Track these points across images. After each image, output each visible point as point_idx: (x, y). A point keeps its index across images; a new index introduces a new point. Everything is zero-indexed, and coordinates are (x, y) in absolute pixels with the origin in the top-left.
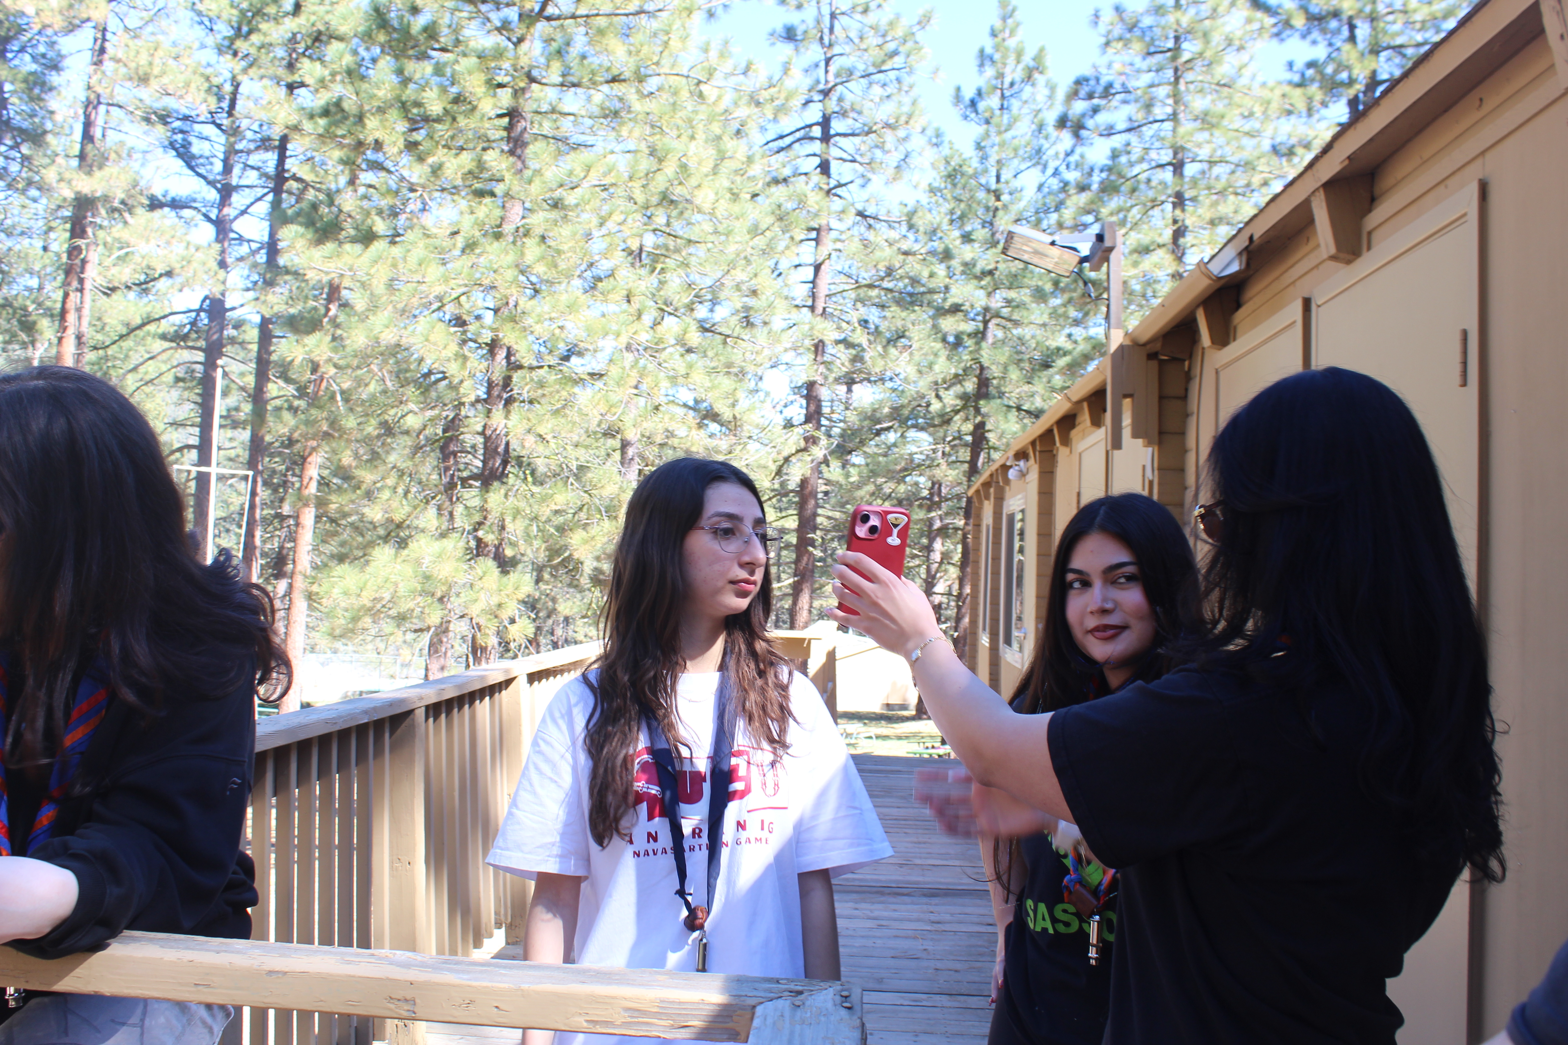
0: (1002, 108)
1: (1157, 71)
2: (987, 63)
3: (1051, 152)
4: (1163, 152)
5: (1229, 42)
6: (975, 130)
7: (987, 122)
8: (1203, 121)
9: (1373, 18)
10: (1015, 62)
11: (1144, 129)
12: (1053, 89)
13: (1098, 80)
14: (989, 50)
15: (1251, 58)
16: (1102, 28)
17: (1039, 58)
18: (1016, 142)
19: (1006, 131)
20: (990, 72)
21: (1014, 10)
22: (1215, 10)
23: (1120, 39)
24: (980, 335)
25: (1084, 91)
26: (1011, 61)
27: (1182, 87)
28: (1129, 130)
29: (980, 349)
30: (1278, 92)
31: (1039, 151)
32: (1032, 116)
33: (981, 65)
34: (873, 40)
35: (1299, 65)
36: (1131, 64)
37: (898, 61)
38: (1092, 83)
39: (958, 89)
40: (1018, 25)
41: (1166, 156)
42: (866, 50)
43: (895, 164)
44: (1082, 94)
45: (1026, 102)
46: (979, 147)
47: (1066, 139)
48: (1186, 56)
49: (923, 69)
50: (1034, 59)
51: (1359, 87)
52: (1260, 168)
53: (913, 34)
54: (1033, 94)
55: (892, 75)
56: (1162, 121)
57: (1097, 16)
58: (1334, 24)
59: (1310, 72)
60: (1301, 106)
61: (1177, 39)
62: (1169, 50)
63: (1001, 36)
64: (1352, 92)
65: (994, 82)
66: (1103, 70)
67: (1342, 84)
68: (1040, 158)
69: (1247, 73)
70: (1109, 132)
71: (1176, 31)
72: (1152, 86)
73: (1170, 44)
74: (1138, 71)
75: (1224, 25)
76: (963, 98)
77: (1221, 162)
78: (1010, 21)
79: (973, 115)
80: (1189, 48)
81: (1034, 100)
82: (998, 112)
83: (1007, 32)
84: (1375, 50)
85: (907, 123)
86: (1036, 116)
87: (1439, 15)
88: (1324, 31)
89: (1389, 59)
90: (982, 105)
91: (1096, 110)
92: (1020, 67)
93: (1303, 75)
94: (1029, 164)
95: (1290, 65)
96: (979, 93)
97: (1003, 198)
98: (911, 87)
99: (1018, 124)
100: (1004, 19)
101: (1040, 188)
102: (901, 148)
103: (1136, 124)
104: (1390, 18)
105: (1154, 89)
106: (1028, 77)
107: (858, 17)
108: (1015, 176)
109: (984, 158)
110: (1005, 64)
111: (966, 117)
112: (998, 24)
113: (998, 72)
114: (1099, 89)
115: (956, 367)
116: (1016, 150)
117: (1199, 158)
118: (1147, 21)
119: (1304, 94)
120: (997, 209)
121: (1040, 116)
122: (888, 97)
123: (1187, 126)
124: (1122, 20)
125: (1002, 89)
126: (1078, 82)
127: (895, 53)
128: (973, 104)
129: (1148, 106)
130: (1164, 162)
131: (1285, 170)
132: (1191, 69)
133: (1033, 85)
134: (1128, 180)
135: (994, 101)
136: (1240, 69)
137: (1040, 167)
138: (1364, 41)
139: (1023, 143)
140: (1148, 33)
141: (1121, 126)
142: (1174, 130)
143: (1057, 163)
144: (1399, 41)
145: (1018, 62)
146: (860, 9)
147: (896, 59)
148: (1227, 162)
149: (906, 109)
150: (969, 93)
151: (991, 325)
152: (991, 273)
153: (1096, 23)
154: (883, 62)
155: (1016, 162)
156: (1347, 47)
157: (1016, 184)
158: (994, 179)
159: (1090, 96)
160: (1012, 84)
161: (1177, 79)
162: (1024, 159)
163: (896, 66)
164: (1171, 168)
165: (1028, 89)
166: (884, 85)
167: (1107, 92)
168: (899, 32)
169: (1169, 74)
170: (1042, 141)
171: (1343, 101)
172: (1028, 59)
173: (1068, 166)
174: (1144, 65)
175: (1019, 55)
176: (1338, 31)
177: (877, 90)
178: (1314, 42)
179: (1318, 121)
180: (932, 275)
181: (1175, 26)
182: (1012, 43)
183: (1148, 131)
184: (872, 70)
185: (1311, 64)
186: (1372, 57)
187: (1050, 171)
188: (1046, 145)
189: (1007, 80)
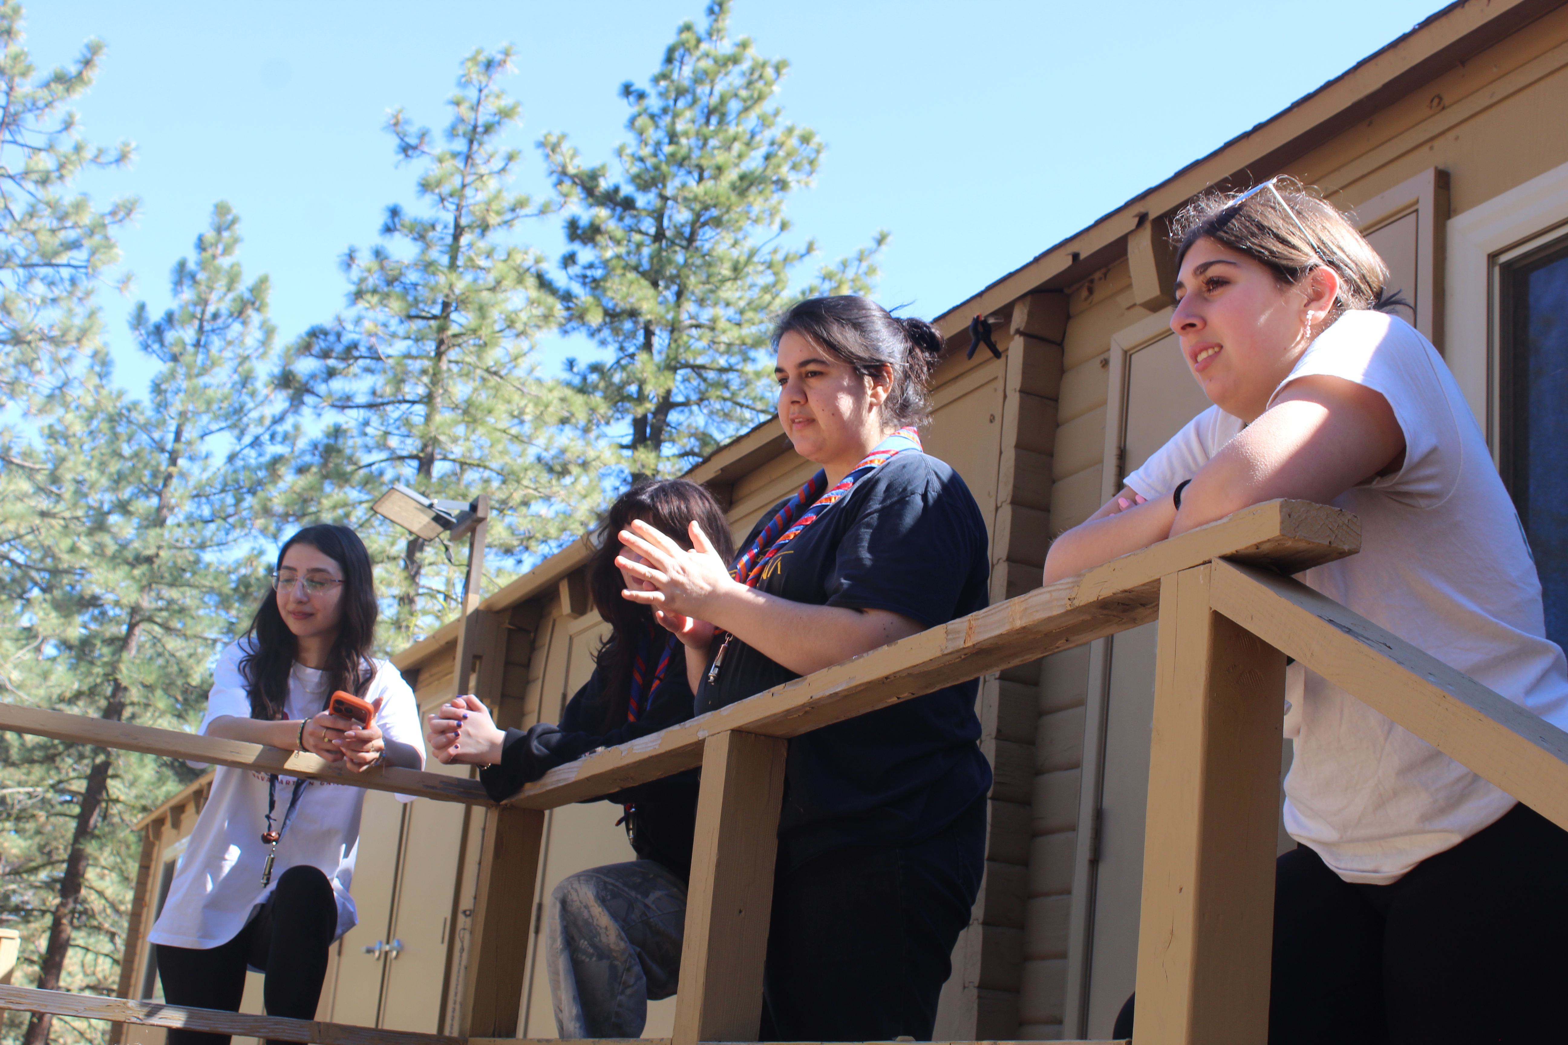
0: (197, 344)
1: (417, 340)
2: (187, 282)
3: (254, 415)
4: (409, 441)
5: (511, 324)
6: (156, 366)
7: (175, 358)
8: (466, 412)
9: (674, 328)
10: (224, 289)
11: (389, 408)
12: (269, 332)
13: (339, 336)
14: (191, 265)
15: (532, 349)
16: (355, 274)
17: (259, 288)
18: (210, 392)
19: (198, 375)
20: (188, 294)
21: (234, 222)
22: (499, 283)
23: (374, 291)
24: (121, 643)
25: (320, 345)
26: (221, 285)
27: (444, 365)
28: (370, 406)
29: (119, 661)
30: (557, 394)
31: (239, 411)
32: (236, 362)
33: (178, 284)
34: (46, 221)
35: (582, 365)
36: (385, 325)
37: (79, 256)
38: (332, 338)
39: (142, 307)
40: (236, 241)
41: (411, 446)
42: (34, 233)
43: (47, 392)
44: (316, 349)
45: (230, 343)
46: (157, 388)
47: (280, 402)
48: (454, 329)
49: (109, 274)
50: (251, 290)
51: (651, 406)
52: (525, 482)
53: (104, 226)
54: (241, 334)
55: (65, 273)
56: (413, 402)
57: (351, 257)
58: (628, 325)
59: (594, 377)
60: (581, 417)
61: (446, 305)
62: (435, 317)
63: (210, 252)
64: (640, 411)
65: (191, 308)
66: (349, 327)
67: (629, 398)
68: (240, 419)
69: (524, 364)
70: (344, 403)
71: (447, 296)
72: (408, 356)
73: (436, 310)
74: (394, 335)
75: (505, 301)
76: (147, 320)
77: (479, 466)
78: (226, 234)
79: (156, 346)
80: (460, 320)
81: (242, 342)
82: (191, 349)
83: (221, 247)
84: (672, 366)
85: (79, 340)
86: (241, 364)
87: (749, 341)
88: (616, 331)
89: (686, 380)
90: (170, 336)
91: (331, 373)
92: (230, 296)
93: (584, 379)
94: (223, 425)
95: (571, 364)
96: (170, 318)
97: (181, 462)
98: (88, 294)
99: (216, 370)
100: (219, 230)
101: (231, 458)
102: (60, 372)
103: (380, 400)
104: (694, 332)
105: (410, 362)
106: (240, 313)
107: (31, 186)
108: (202, 437)
109: (161, 406)
110: (211, 289)
111: (146, 347)
112: (210, 235)
113: (199, 297)
114: (339, 348)
115: (80, 681)
116: (209, 403)
117: (452, 457)
118: (412, 276)
119: (587, 403)
120: (169, 476)
121: (247, 366)
122: (54, 300)
123: (443, 416)
124: (382, 268)
125: (201, 321)
126: (315, 333)
127: (75, 245)
128: (158, 332)
129: (399, 381)
130: (405, 453)
131: (555, 489)
132: (459, 345)
133: (244, 323)
134: (360, 468)
135: (189, 334)
136: (516, 359)
137: (236, 432)
138: (660, 352)
139: (219, 395)
140: (412, 292)
141: (361, 399)
142: (428, 418)
143: (260, 430)
144: (700, 361)
145: (229, 289)
146: (34, 177)
147: (75, 253)
148: (485, 467)
149: (78, 321)
150: (155, 315)
151: (137, 631)
152: (149, 560)
153: (349, 266)
154: (56, 254)
155: (205, 419)
156: (642, 357)
157: (203, 448)
158: (171, 436)
159: (325, 354)
160: (215, 316)
161: (439, 354)
162: (217, 418)
163: (73, 262)
164: (415, 463)
165: (237, 327)
166: (51, 284)
167: (349, 353)
168: (86, 219)
169: (430, 347)
170: (246, 398)
171: (629, 419)
172: (243, 287)
173: (273, 437)
174: (401, 330)
175: (233, 279)
176: (633, 334)
177: (39, 288)
178: (603, 343)
179: (598, 438)
180: (73, 550)
181: (446, 291)
182: (224, 262)
183: (394, 412)
184: (35, 259)
185: (595, 368)
186: (668, 374)
187: (247, 439)
188: (251, 405)
189: (211, 309)
